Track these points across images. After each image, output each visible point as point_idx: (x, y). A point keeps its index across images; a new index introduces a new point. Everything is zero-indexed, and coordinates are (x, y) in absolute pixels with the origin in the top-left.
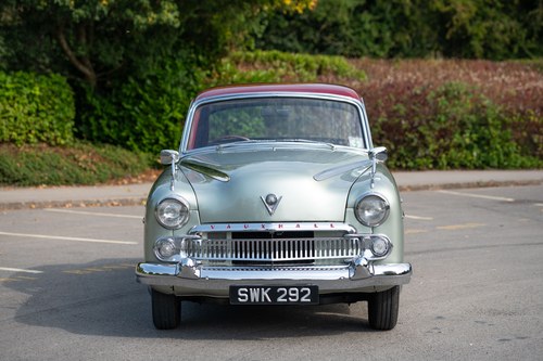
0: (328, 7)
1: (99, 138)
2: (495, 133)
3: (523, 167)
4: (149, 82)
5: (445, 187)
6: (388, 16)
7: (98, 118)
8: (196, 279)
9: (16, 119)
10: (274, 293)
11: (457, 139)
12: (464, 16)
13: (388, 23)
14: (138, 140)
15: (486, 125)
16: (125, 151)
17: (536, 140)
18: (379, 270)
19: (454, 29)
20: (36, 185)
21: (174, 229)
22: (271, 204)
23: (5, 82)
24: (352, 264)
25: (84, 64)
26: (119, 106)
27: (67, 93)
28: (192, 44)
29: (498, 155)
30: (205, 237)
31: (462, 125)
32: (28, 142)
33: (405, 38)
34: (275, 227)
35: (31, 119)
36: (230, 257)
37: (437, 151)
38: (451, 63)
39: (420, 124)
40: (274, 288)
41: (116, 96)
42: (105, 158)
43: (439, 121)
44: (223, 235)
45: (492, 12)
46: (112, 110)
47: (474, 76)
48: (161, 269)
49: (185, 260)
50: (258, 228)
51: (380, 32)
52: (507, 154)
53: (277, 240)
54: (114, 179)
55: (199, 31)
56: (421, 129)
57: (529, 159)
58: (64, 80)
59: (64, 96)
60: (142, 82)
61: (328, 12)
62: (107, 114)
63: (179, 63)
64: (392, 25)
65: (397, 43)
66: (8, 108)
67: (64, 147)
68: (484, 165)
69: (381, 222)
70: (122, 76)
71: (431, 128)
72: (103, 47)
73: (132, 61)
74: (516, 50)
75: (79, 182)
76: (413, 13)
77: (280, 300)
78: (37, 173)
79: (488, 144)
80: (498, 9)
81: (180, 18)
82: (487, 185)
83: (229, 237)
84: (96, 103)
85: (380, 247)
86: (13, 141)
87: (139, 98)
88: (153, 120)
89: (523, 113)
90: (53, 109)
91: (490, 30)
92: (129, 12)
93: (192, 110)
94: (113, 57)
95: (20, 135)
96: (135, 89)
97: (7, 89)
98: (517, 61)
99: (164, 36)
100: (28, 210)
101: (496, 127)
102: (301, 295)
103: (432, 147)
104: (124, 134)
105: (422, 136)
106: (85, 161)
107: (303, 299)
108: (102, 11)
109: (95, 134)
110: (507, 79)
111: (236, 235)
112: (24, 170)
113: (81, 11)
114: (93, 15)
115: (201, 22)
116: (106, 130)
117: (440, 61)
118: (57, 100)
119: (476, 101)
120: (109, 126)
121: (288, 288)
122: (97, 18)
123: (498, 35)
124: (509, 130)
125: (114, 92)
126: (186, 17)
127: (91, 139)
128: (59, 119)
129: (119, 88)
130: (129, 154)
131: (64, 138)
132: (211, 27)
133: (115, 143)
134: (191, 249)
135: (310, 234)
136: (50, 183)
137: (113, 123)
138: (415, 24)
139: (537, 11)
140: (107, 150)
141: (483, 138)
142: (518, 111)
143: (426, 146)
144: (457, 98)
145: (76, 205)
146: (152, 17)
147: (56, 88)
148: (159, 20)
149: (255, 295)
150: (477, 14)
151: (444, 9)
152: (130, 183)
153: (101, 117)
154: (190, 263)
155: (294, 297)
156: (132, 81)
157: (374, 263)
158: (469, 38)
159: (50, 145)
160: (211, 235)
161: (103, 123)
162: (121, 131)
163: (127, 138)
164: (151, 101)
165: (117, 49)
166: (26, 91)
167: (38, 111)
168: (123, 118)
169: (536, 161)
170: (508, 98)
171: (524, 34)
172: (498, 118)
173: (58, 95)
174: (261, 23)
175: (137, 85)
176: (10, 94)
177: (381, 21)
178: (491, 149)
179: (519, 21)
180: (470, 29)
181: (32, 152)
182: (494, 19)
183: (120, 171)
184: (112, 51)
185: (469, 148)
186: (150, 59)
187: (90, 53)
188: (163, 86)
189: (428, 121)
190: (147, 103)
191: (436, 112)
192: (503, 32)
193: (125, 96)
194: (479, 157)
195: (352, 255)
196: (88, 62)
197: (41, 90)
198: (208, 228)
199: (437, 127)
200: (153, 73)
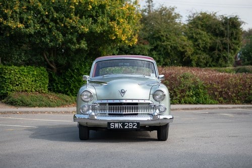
0: (140, 49)
1: (57, 91)
2: (201, 91)
3: (211, 104)
4: (76, 71)
5: (183, 109)
6: (162, 53)
7: (57, 84)
8: (95, 120)
9: (28, 83)
10: (123, 125)
11: (187, 93)
12: (189, 53)
13: (162, 55)
14: (71, 92)
15: (198, 88)
16: (67, 96)
17: (216, 94)
18: (161, 117)
19: (186, 58)
20: (34, 107)
21: (87, 102)
22: (123, 93)
23: (24, 69)
24: (152, 115)
25: (52, 64)
26: (65, 80)
27: (46, 74)
28: (92, 57)
29: (202, 99)
30: (99, 105)
31: (190, 88)
32: (31, 91)
33: (168, 60)
34: (124, 101)
35: (33, 83)
36: (107, 112)
37: (180, 97)
38: (185, 68)
39: (174, 88)
40: (123, 123)
41: (64, 76)
42: (59, 98)
43: (181, 86)
44: (105, 104)
45: (200, 52)
46: (62, 81)
47: (193, 72)
48: (83, 116)
49: (91, 113)
50: (118, 101)
51: (159, 58)
52: (206, 99)
53: (125, 106)
54: (63, 105)
55: (94, 53)
56: (174, 89)
57: (213, 101)
58: (45, 69)
59: (45, 75)
60: (73, 71)
61: (140, 51)
62: (60, 82)
63: (87, 64)
64: (164, 56)
65: (165, 62)
66: (25, 79)
67: (45, 93)
68: (197, 103)
69: (162, 100)
70: (66, 69)
71: (178, 89)
72: (59, 57)
73: (69, 63)
74: (208, 65)
75: (50, 106)
76: (171, 51)
77: (125, 127)
78: (35, 103)
79: (199, 95)
80: (202, 50)
81: (87, 46)
82: (198, 109)
83: (107, 105)
84: (56, 79)
85: (162, 109)
86: (26, 91)
87: (72, 76)
88: (77, 84)
89: (211, 84)
90: (41, 79)
91: (199, 58)
92: (69, 44)
93: (94, 63)
94: (63, 61)
95: (29, 89)
96: (70, 73)
97: (25, 72)
98: (209, 68)
99: (82, 54)
100: (32, 114)
101: (202, 89)
102: (133, 126)
103: (179, 96)
104: (66, 90)
105: (175, 92)
106: (52, 99)
107: (134, 127)
108: (59, 44)
109: (56, 89)
110: (205, 73)
111: (110, 104)
112: (30, 101)
113: (52, 44)
114: (56, 45)
115: (95, 49)
116: (60, 88)
117: (181, 67)
118: (43, 77)
119: (194, 80)
120: (61, 87)
121: (129, 123)
122: (58, 46)
123: (201, 60)
124: (206, 90)
125: (63, 74)
126: (90, 47)
127: (54, 91)
128: (43, 83)
129: (65, 73)
130: (68, 97)
131: (44, 90)
132: (98, 51)
133: (63, 93)
134: (94, 109)
135: (137, 104)
136: (39, 106)
137: (62, 86)
138: (172, 56)
139: (215, 51)
140: (60, 95)
141: (197, 93)
142: (210, 83)
143: (176, 96)
144: (187, 78)
145: (49, 113)
146: (77, 46)
147: (42, 72)
148: (80, 47)
149: (117, 125)
150: (194, 52)
151: (182, 50)
152: (68, 107)
153: (58, 83)
154: (93, 114)
155: (131, 126)
156: (70, 70)
157: (160, 114)
158: (191, 60)
159: (39, 93)
160: (101, 104)
161: (59, 86)
162: (65, 89)
163: (68, 91)
164: (76, 78)
165: (65, 58)
166: (31, 73)
167: (36, 80)
168: (66, 84)
169: (216, 102)
170: (206, 79)
171: (211, 60)
172: (202, 86)
173: (43, 74)
174: (117, 50)
175: (71, 72)
176: (26, 74)
177: (160, 54)
178: (200, 97)
179: (210, 55)
180: (191, 58)
181: (33, 95)
182: (200, 54)
183: (65, 103)
184: (63, 59)
185: (192, 96)
186: (76, 62)
187: (55, 60)
188: (81, 72)
189: (177, 87)
190: (75, 78)
191: (180, 83)
192: (203, 59)
193: (67, 76)
194: (195, 100)
195: (152, 112)
196: (54, 64)
197: (37, 72)
198: (100, 102)
199: (180, 88)
200: (77, 67)
